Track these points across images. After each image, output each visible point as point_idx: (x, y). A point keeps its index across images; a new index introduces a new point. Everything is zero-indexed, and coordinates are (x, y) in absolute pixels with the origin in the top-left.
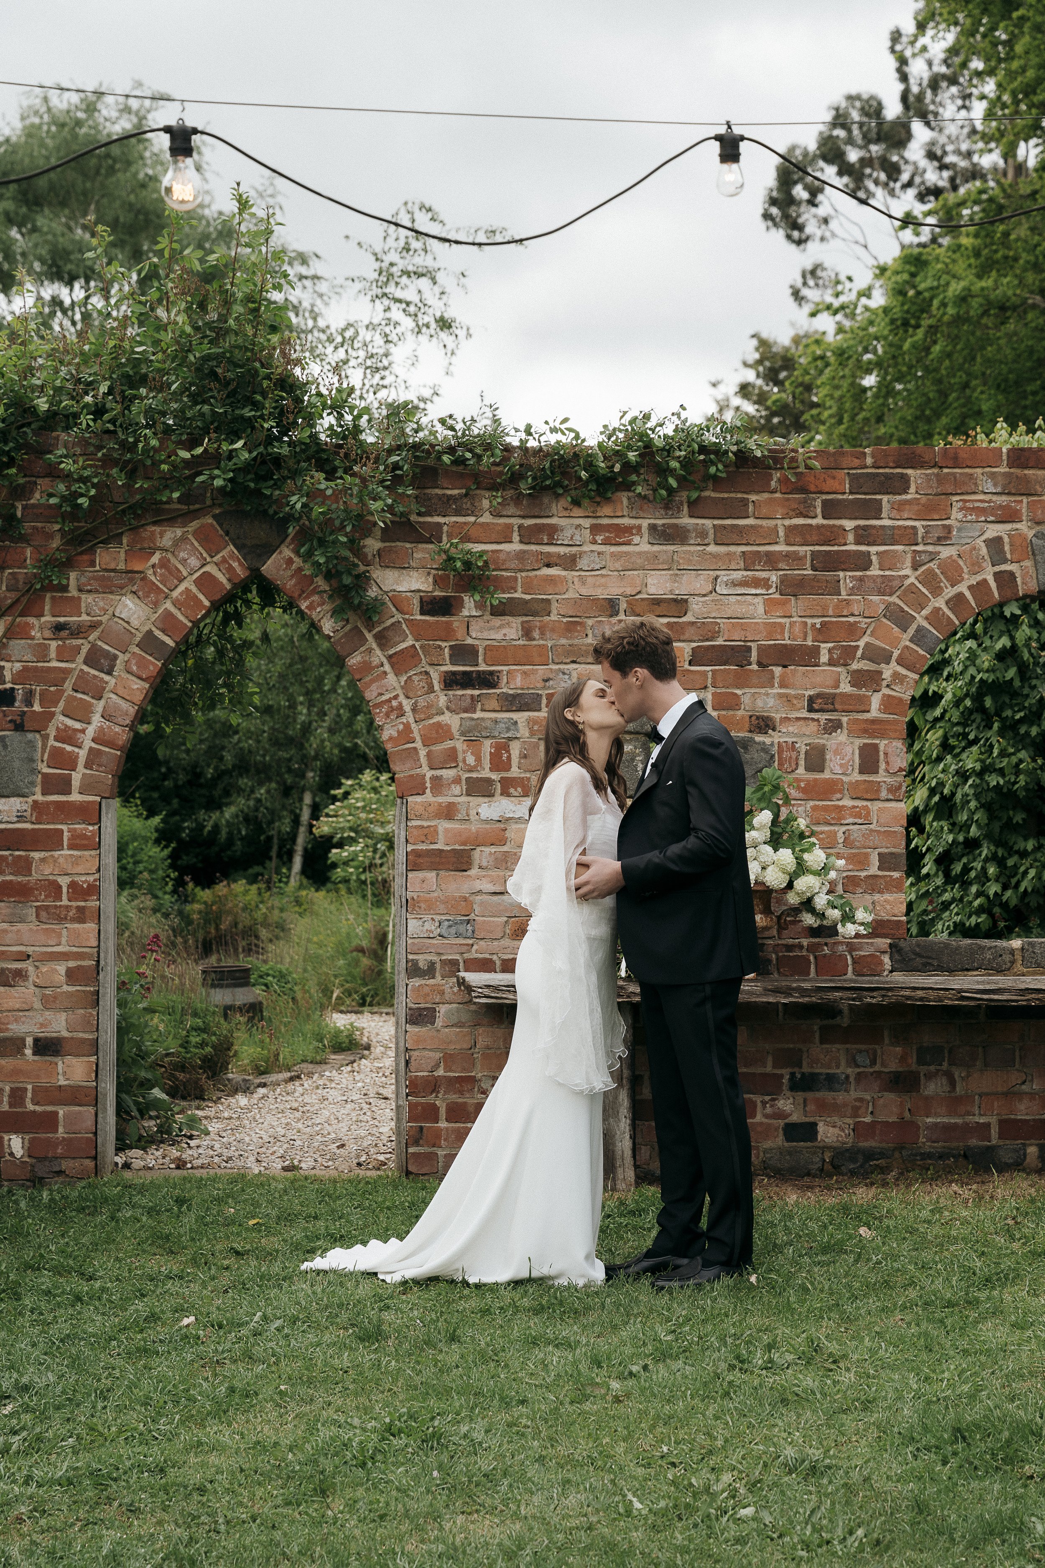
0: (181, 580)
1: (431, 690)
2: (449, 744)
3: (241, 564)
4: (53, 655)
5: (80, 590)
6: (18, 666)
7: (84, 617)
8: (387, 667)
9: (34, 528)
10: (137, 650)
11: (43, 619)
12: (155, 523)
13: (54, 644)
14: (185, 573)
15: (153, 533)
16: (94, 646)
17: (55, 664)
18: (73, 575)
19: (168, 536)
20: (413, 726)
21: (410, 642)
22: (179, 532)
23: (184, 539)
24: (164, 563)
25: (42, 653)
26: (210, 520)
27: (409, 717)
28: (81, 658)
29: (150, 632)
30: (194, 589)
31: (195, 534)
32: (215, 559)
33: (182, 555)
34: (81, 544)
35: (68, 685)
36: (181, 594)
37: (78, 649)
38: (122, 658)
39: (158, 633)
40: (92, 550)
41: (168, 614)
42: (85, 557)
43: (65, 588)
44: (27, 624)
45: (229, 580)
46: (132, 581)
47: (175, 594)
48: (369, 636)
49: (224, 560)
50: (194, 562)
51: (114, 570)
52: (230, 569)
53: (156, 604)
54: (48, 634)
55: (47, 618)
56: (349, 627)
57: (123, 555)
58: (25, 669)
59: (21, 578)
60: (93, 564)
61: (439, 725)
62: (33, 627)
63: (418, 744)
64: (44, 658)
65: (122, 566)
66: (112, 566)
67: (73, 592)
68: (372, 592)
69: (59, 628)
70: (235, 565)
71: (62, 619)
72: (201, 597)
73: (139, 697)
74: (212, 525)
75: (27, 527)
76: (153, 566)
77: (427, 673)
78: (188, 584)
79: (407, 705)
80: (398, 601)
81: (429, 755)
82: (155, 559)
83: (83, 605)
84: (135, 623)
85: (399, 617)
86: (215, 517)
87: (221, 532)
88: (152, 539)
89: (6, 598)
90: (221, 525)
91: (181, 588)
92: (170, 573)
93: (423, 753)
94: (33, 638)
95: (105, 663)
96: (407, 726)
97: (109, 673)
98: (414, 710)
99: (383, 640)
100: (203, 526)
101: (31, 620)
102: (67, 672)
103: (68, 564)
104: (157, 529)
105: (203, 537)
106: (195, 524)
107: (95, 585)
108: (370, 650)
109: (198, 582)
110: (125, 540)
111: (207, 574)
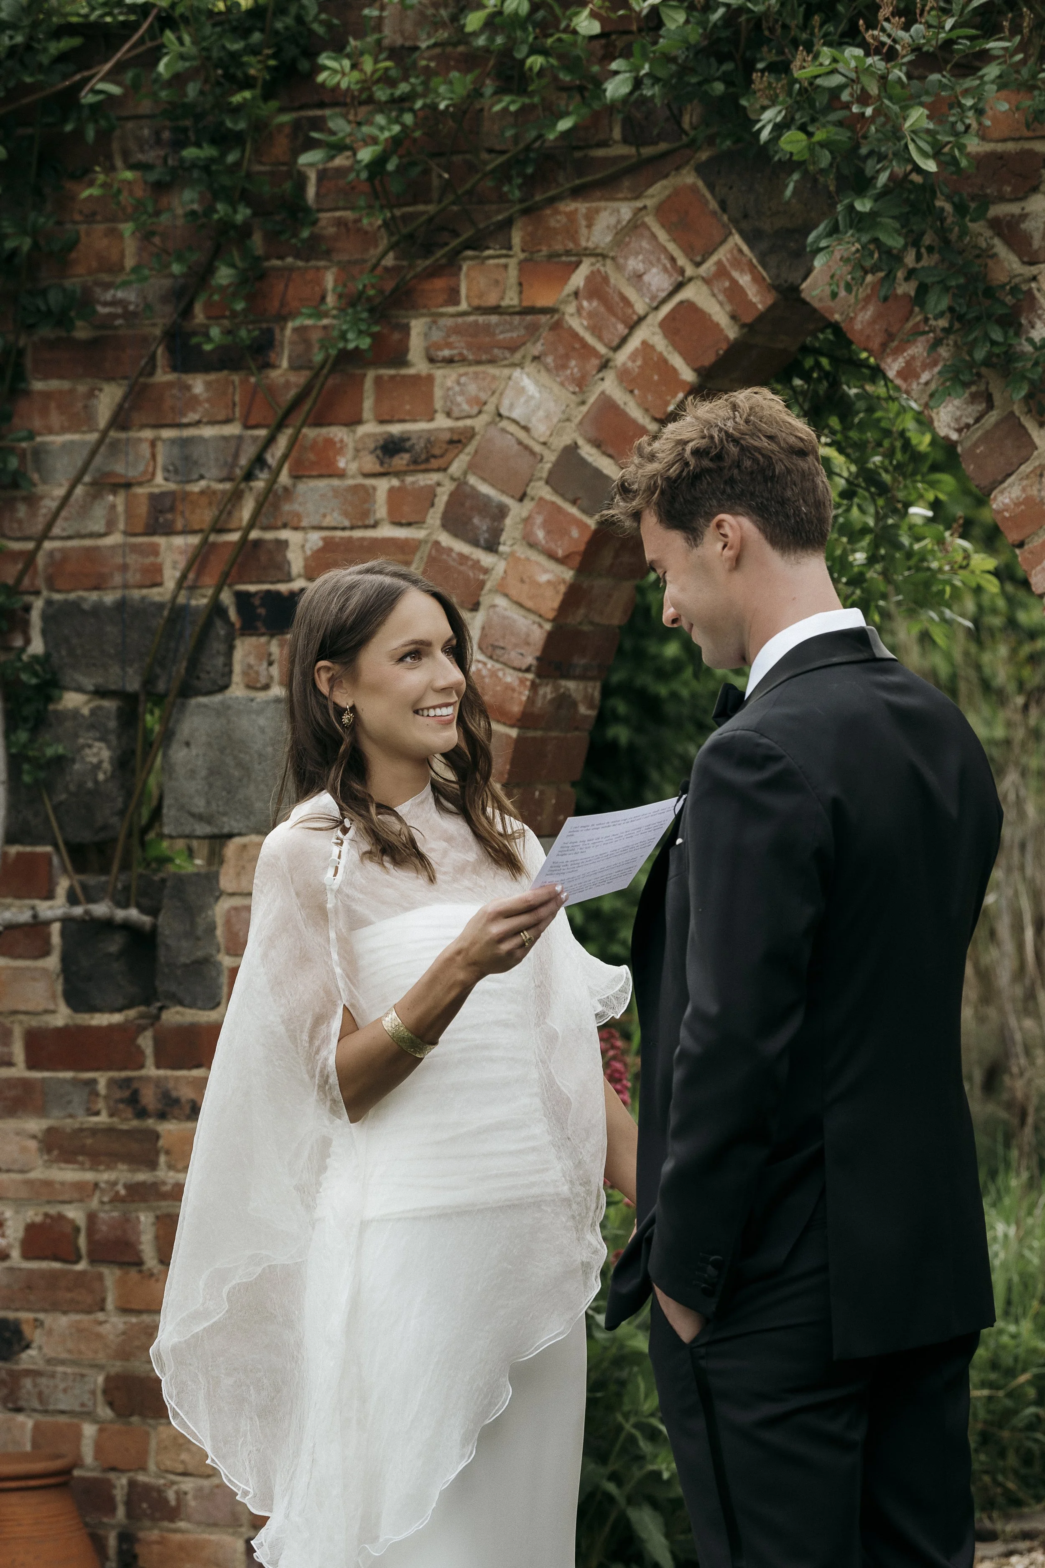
0: (634, 324)
3: (757, 279)
4: (381, 510)
5: (432, 360)
6: (315, 539)
7: (442, 422)
9: (340, 223)
10: (546, 492)
11: (362, 430)
12: (577, 193)
13: (383, 486)
14: (640, 308)
15: (572, 217)
16: (461, 483)
17: (387, 531)
18: (417, 326)
19: (605, 220)
22: (626, 211)
23: (635, 226)
24: (598, 287)
25: (361, 507)
26: (689, 178)
28: (434, 517)
29: (572, 450)
30: (660, 343)
31: (661, 211)
32: (703, 270)
33: (634, 264)
34: (428, 249)
36: (633, 357)
37: (429, 496)
38: (517, 511)
39: (589, 453)
40: (451, 265)
41: (608, 406)
42: (439, 283)
43: (400, 359)
44: (329, 442)
45: (734, 317)
46: (533, 331)
47: (622, 357)
49: (721, 272)
50: (659, 279)
51: (496, 310)
52: (735, 293)
53: (581, 384)
54: (370, 463)
55: (370, 428)
56: (992, 417)
57: (513, 273)
58: (329, 545)
59: (315, 336)
60: (453, 297)
62: (341, 451)
64: (366, 519)
65: (511, 299)
66: (491, 300)
67: (418, 365)
69: (392, 448)
70: (744, 280)
71: (396, 429)
72: (677, 361)
73: (551, 602)
74: (694, 189)
75: (326, 222)
76: (576, 294)
78: (648, 333)
82: (578, 279)
83: (438, 393)
84: (541, 429)
86: (700, 170)
87: (713, 205)
88: (572, 233)
89: (287, 384)
90: (711, 187)
91: (634, 343)
92: (610, 309)
94: (341, 475)
95: (481, 524)
97: (492, 547)
100: (677, 192)
101: (338, 433)
102: (409, 548)
103: (407, 301)
104: (580, 207)
105: (677, 219)
106: (657, 192)
107: (459, 346)
108: (1040, 472)
109: (669, 327)
110: (517, 238)
111: (688, 306)
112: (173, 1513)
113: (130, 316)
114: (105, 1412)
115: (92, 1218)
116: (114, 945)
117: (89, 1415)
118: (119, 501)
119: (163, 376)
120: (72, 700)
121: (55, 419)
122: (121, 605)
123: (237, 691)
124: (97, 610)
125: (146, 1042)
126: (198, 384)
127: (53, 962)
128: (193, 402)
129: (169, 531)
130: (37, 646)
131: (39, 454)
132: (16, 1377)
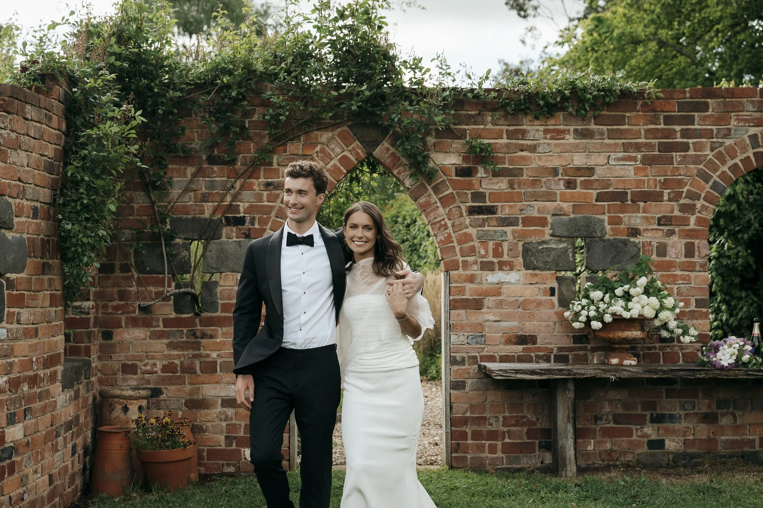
0: (331, 159)
1: (462, 215)
2: (471, 244)
3: (362, 151)
4: (265, 198)
5: (279, 165)
6: (247, 205)
8: (439, 204)
9: (254, 133)
11: (260, 180)
12: (317, 130)
13: (265, 193)
14: (333, 156)
15: (316, 135)
17: (266, 203)
18: (275, 158)
19: (325, 136)
20: (453, 234)
21: (450, 191)
22: (330, 134)
23: (333, 138)
24: (322, 151)
25: (259, 198)
26: (345, 128)
27: (450, 230)
30: (338, 164)
31: (338, 135)
32: (349, 148)
33: (332, 146)
34: (279, 141)
35: (273, 214)
36: (332, 166)
37: (278, 196)
40: (285, 144)
42: (281, 148)
43: (271, 164)
44: (251, 183)
45: (356, 159)
47: (328, 167)
48: (429, 188)
49: (354, 149)
50: (338, 150)
51: (296, 155)
52: (357, 153)
54: (262, 188)
55: (262, 180)
56: (418, 184)
57: (301, 147)
58: (251, 206)
59: (248, 159)
60: (285, 151)
61: (466, 234)
62: (254, 184)
63: (455, 244)
64: (261, 200)
65: (300, 152)
66: (296, 152)
67: (275, 166)
68: (431, 165)
69: (268, 184)
70: (359, 151)
71: (270, 180)
72: (342, 168)
74: (347, 130)
75: (252, 132)
76: (317, 152)
77: (459, 207)
78: (335, 161)
79: (449, 224)
80: (444, 170)
81: (461, 249)
82: (318, 148)
83: (281, 173)
85: (444, 178)
86: (348, 126)
87: (352, 134)
88: (316, 138)
89: (240, 169)
90: (352, 131)
91: (331, 163)
92: (326, 156)
93: (458, 248)
94: (254, 190)
96: (449, 234)
98: (453, 226)
99: (436, 190)
100: (342, 131)
101: (254, 181)
102: (272, 207)
103: (273, 151)
104: (319, 133)
105: (343, 137)
106: (338, 130)
108: (430, 195)
109: (340, 160)
110: (302, 139)
111: (345, 156)
112: (204, 431)
113: (196, 151)
114: (185, 408)
115: (182, 363)
116: (189, 298)
117: (180, 409)
118: (192, 194)
119: (205, 166)
120: (178, 241)
121: (175, 174)
122: (194, 218)
123: (224, 239)
124: (186, 219)
125: (197, 321)
126: (216, 168)
127: (171, 302)
128: (214, 172)
129: (207, 201)
130: (168, 227)
131: (170, 183)
132: (159, 401)
